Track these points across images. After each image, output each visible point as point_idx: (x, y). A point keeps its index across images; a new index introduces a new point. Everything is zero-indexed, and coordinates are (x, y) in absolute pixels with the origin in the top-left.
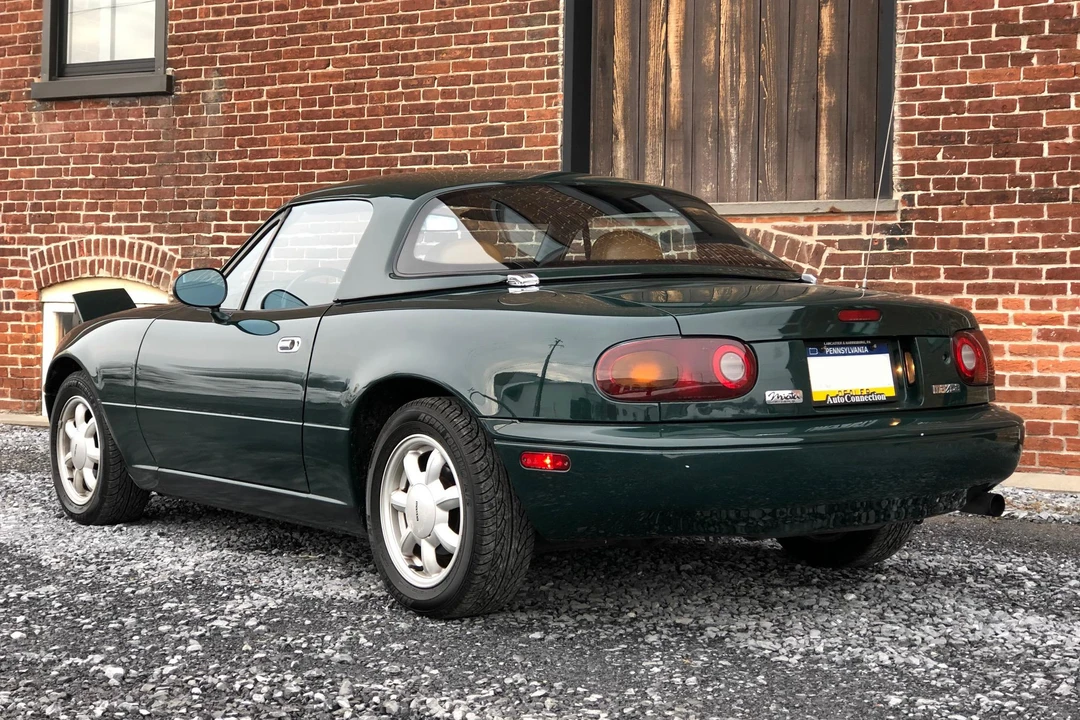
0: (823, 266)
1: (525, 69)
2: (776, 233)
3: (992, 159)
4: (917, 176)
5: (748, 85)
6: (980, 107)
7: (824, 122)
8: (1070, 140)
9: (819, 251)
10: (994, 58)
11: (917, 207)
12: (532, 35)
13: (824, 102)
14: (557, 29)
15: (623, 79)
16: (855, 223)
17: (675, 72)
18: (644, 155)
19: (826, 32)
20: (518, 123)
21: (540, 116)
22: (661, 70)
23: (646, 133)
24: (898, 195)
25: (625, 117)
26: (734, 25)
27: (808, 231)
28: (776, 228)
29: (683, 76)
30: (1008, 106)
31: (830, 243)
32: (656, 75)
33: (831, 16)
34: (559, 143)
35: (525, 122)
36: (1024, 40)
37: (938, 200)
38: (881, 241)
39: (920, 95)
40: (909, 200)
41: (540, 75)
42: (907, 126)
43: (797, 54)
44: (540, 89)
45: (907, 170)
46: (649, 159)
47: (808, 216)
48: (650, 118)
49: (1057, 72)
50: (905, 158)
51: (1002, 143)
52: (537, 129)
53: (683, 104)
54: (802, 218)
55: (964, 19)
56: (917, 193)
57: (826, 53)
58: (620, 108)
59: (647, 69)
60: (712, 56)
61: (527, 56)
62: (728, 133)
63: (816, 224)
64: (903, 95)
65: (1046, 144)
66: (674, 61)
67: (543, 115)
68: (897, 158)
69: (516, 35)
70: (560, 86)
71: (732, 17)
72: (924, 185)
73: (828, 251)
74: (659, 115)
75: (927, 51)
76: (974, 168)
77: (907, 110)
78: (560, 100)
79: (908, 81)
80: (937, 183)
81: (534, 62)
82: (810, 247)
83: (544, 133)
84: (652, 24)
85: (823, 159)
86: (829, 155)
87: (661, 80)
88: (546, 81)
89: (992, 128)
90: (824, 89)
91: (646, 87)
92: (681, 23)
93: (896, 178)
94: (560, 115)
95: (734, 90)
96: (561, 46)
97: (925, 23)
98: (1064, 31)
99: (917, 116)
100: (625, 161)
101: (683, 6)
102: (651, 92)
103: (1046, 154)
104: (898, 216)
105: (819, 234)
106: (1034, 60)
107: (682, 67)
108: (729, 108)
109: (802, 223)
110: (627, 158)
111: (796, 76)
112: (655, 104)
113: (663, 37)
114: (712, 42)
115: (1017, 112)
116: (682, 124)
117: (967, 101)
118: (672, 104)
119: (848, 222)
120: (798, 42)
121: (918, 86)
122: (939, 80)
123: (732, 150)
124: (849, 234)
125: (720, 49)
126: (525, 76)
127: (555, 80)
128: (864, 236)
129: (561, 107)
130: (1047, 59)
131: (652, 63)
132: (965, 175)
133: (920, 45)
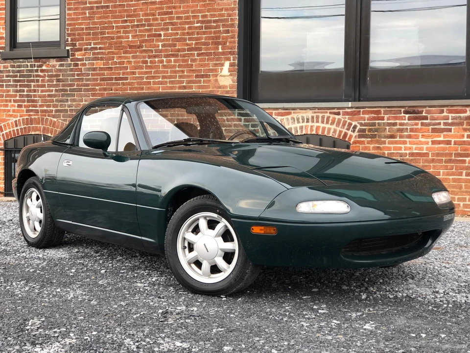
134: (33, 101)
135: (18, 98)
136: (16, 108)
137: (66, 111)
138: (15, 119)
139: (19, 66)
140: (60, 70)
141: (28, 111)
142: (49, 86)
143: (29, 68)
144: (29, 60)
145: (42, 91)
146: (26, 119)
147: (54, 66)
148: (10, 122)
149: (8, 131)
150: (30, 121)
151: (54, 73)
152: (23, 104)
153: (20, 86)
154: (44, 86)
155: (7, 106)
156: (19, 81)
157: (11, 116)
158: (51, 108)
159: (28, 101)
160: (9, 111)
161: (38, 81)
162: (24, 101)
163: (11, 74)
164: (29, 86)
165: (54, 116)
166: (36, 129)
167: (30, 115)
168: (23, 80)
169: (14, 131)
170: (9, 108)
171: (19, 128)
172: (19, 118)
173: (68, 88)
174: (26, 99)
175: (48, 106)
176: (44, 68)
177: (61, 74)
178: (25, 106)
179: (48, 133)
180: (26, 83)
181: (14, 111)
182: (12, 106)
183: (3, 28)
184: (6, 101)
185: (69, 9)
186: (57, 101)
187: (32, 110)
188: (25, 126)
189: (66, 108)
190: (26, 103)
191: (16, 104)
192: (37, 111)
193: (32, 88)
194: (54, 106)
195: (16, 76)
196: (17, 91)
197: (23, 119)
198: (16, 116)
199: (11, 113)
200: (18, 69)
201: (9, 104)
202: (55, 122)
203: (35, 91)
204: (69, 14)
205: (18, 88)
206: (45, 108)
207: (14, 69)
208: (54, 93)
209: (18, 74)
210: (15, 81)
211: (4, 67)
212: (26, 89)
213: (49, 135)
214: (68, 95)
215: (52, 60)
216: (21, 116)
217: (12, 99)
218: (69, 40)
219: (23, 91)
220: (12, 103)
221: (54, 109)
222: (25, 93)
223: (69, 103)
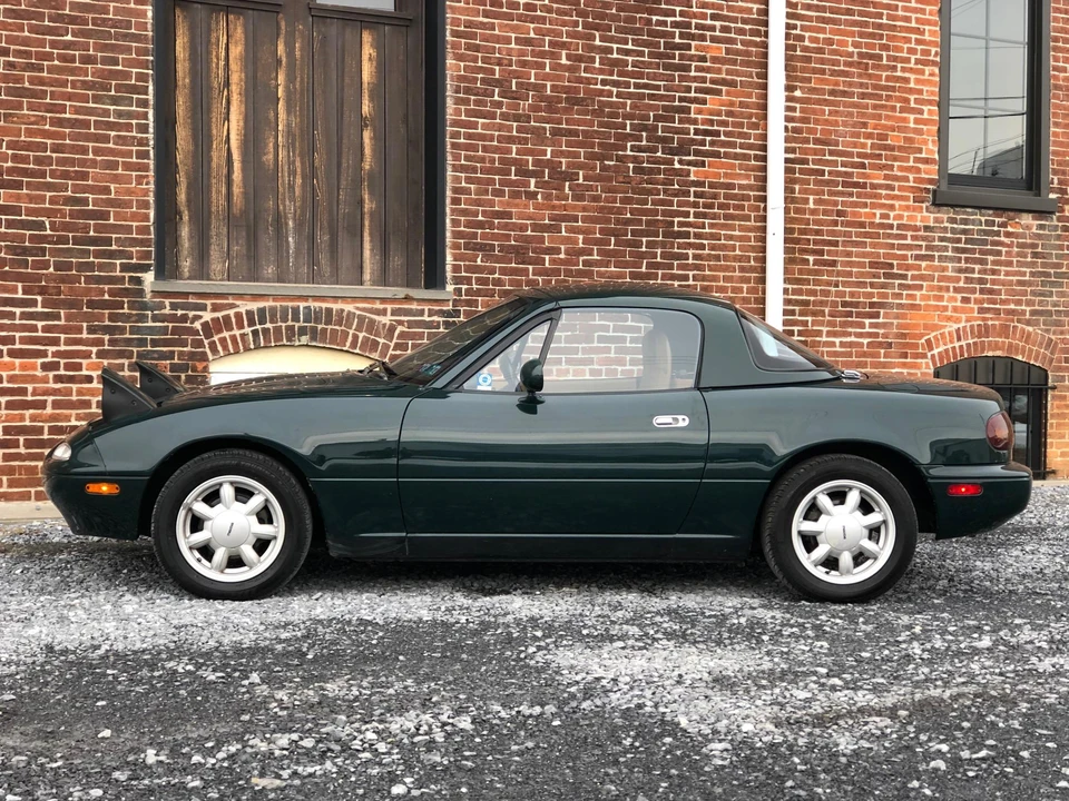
0: (395, 340)
1: (111, 145)
2: (358, 312)
3: (513, 265)
4: (463, 274)
5: (304, 185)
6: (506, 227)
7: (367, 223)
8: (562, 256)
9: (392, 329)
10: (514, 191)
11: (464, 297)
12: (119, 114)
13: (367, 207)
14: (147, 113)
15: (185, 165)
16: (420, 308)
17: (237, 165)
18: (209, 238)
19: (368, 151)
20: (104, 197)
21: (130, 192)
22: (224, 162)
23: (210, 217)
24: (450, 288)
25: (189, 201)
26: (289, 132)
27: (383, 313)
28: (358, 308)
29: (244, 169)
30: (523, 228)
31: (401, 323)
32: (219, 166)
33: (371, 139)
34: (152, 220)
35: (112, 196)
36: (533, 181)
37: (479, 293)
38: (439, 322)
39: (464, 212)
40: (458, 292)
41: (129, 154)
42: (457, 235)
43: (344, 165)
44: (128, 166)
45: (456, 269)
46: (213, 240)
47: (383, 300)
48: (214, 203)
49: (553, 208)
50: (455, 260)
51: (520, 253)
52: (128, 204)
53: (245, 194)
54: (378, 302)
55: (492, 161)
56: (464, 287)
57: (367, 167)
58: (183, 190)
59: (210, 160)
60: (271, 156)
61: (113, 133)
62: (287, 224)
63: (389, 307)
64: (453, 211)
65: (547, 257)
66: (236, 156)
67: (133, 192)
68: (449, 259)
69: (100, 111)
70: (152, 167)
71: (288, 125)
72: (468, 281)
73: (400, 329)
74: (223, 202)
75: (469, 180)
76: (503, 271)
77: (455, 223)
78: (152, 180)
79: (456, 201)
80: (478, 279)
81: (121, 140)
82: (384, 325)
83: (134, 209)
84: (214, 120)
85: (367, 253)
86: (372, 250)
87: (225, 171)
88: (134, 160)
89: (513, 243)
90: (366, 196)
91: (209, 176)
92: (242, 124)
93: (449, 274)
94: (152, 194)
95: (291, 187)
96: (151, 130)
97: (467, 158)
98: (558, 179)
99: (462, 229)
100: (189, 240)
101: (243, 109)
102: (214, 181)
103: (547, 265)
104: (451, 303)
105: (392, 315)
106: (539, 197)
107: (244, 162)
108: (287, 203)
109: (378, 306)
110: (191, 237)
111: (343, 183)
112: (219, 192)
113: (225, 133)
114: (271, 145)
115: (529, 233)
116: (244, 212)
117: (496, 221)
118: (235, 194)
119: (414, 306)
120: (344, 155)
121: (463, 206)
122: (478, 203)
123: (290, 239)
124: (415, 316)
125: (279, 150)
126: (112, 152)
127: (146, 161)
128: (426, 318)
129: (152, 187)
130: (547, 197)
131: (214, 154)
132: (496, 276)
133: (463, 175)
134: (991, 292)
135: (961, 284)
136: (959, 304)
137: (1049, 313)
138: (956, 326)
139: (965, 222)
140: (1039, 236)
141: (981, 310)
142: (1020, 264)
143: (984, 227)
144: (983, 211)
145: (1007, 274)
146: (979, 325)
147: (1028, 227)
148: (946, 330)
149: (941, 349)
150: (985, 331)
151: (1029, 241)
152: (972, 296)
153: (967, 260)
154: (1010, 264)
155: (940, 298)
156: (964, 251)
157: (949, 319)
158: (1023, 307)
159: (982, 291)
160: (945, 308)
161: (999, 253)
162: (973, 291)
163: (949, 235)
164: (983, 262)
165: (1028, 323)
166: (996, 347)
167: (984, 319)
168: (974, 249)
169: (954, 348)
170: (945, 303)
171: (963, 343)
172: (963, 324)
173: (1052, 271)
174: (978, 286)
175: (1018, 303)
176: (1010, 229)
177: (1040, 242)
178: (976, 301)
179: (1017, 354)
180: (977, 256)
181: (955, 309)
182: (951, 300)
183: (933, 141)
184: (940, 289)
185: (1056, 125)
186: (1034, 293)
187: (989, 309)
188: (976, 340)
189: (1049, 308)
190: (977, 295)
191: (959, 296)
192: (997, 312)
193: (989, 267)
194: (1029, 303)
195: (959, 241)
196: (960, 271)
197: (972, 327)
198: (958, 320)
199: (949, 313)
200: (963, 226)
201: (946, 295)
202: (1029, 334)
203: (994, 272)
204: (1056, 134)
205: (963, 265)
206: (1012, 306)
207: (955, 226)
208: (1027, 278)
209: (963, 237)
210: (956, 250)
211: (936, 220)
212: (977, 267)
213: (1020, 358)
214: (1053, 284)
215: (1025, 215)
216: (967, 321)
217: (951, 285)
218: (1056, 181)
219: (973, 271)
220: (951, 294)
221: (1028, 309)
222: (976, 275)
223: (1055, 298)
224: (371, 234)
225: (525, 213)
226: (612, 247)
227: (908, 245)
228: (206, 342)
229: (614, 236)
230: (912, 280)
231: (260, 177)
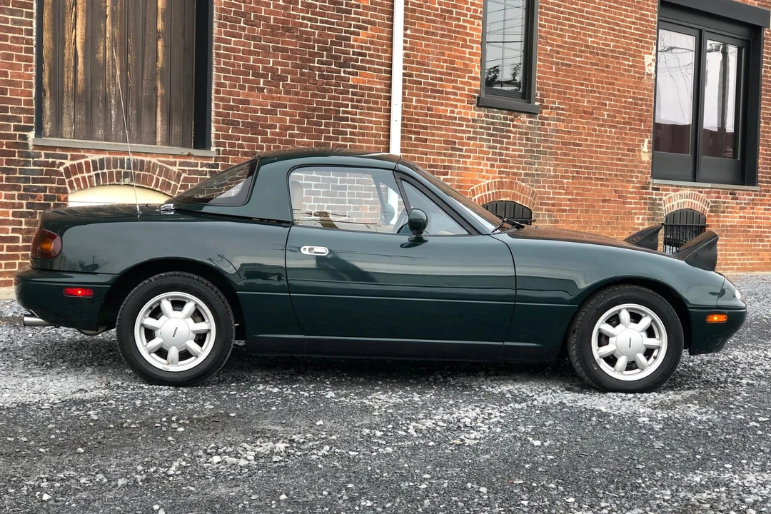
0: (181, 183)
1: (9, 43)
2: (159, 163)
3: (250, 135)
4: (221, 140)
5: (121, 76)
6: (245, 110)
7: (159, 103)
8: (277, 130)
9: (179, 175)
10: (251, 87)
11: (221, 155)
12: (15, 22)
13: (159, 92)
14: (32, 21)
15: (48, 58)
16: (196, 161)
17: (80, 60)
18: (62, 109)
19: (160, 54)
20: (4, 78)
21: (20, 76)
22: (72, 58)
23: (63, 95)
24: (213, 149)
25: (50, 83)
26: (113, 39)
27: (174, 164)
28: (159, 161)
29: (85, 63)
30: (255, 111)
31: (184, 171)
32: (69, 59)
33: (162, 46)
34: (34, 96)
35: (9, 78)
36: (262, 80)
37: (230, 153)
38: (206, 171)
39: (222, 99)
40: (218, 151)
41: (20, 50)
42: (218, 114)
43: (146, 63)
44: (19, 58)
45: (217, 136)
46: (65, 111)
47: (175, 156)
48: (66, 86)
49: (273, 98)
50: (217, 131)
51: (253, 127)
52: (18, 84)
53: (85, 80)
54: (171, 157)
55: (239, 66)
56: (221, 149)
57: (160, 66)
58: (47, 76)
59: (64, 55)
60: (102, 55)
61: (10, 35)
62: (111, 102)
63: (178, 160)
64: (216, 98)
65: (269, 131)
66: (80, 53)
67: (22, 76)
68: (213, 130)
69: (3, 19)
70: (34, 59)
71: (113, 34)
72: (224, 144)
73: (184, 175)
74: (71, 84)
75: (225, 78)
76: (244, 139)
77: (217, 106)
78: (34, 69)
79: (218, 92)
80: (229, 144)
81: (15, 40)
82: (175, 172)
83: (23, 88)
84: (66, 28)
85: (159, 123)
86: (162, 121)
87: (73, 64)
88: (23, 54)
89: (250, 120)
90: (159, 85)
91: (63, 66)
92: (84, 31)
93: (213, 140)
94: (34, 78)
95: (114, 77)
96: (34, 34)
97: (225, 63)
98: (276, 80)
99: (221, 110)
100: (50, 110)
101: (85, 22)
102: (66, 70)
103: (269, 136)
104: (214, 159)
105: (179, 166)
106: (265, 91)
107: (85, 58)
108: (111, 87)
109: (172, 159)
110: (51, 108)
111: (145, 75)
112: (69, 78)
113: (73, 37)
114: (102, 47)
115: (259, 114)
116: (85, 92)
117: (240, 106)
118: (79, 79)
119: (192, 160)
120: (146, 56)
121: (221, 95)
122: (230, 93)
123: (113, 112)
124: (192, 167)
125: (108, 53)
126: (10, 48)
127: (30, 55)
128: (199, 169)
129: (34, 73)
130: (270, 91)
131: (66, 52)
132: (240, 142)
133: (222, 74)
134: (505, 161)
135: (490, 156)
136: (489, 168)
137: (533, 175)
138: (487, 182)
139: (493, 117)
140: (529, 128)
141: (500, 172)
142: (520, 145)
143: (502, 121)
144: (502, 111)
145: (513, 150)
146: (499, 181)
147: (524, 122)
148: (482, 184)
149: (479, 196)
150: (501, 185)
151: (524, 131)
152: (496, 163)
153: (494, 141)
154: (514, 144)
155: (479, 164)
156: (492, 135)
157: (484, 177)
158: (521, 171)
159: (501, 161)
160: (482, 170)
161: (509, 137)
162: (496, 160)
163: (485, 125)
164: (501, 142)
165: (523, 181)
166: (507, 195)
167: (501, 178)
168: (499, 134)
169: (486, 195)
170: (482, 167)
171: (490, 192)
172: (491, 180)
173: (535, 149)
174: (498, 157)
175: (518, 168)
176: (515, 123)
177: (530, 132)
178: (498, 167)
179: (517, 200)
180: (498, 138)
181: (487, 171)
182: (484, 164)
183: (478, 66)
184: (480, 158)
185: (540, 60)
186: (526, 163)
187: (504, 171)
188: (497, 190)
189: (534, 172)
190: (498, 163)
191: (489, 163)
192: (508, 173)
193: (504, 146)
194: (524, 169)
195: (489, 129)
196: (490, 147)
197: (495, 182)
198: (488, 178)
199: (483, 174)
200: (492, 120)
201: (483, 162)
202: (523, 188)
203: (507, 149)
204: (539, 66)
205: (491, 144)
206: (515, 170)
207: (488, 119)
208: (523, 153)
209: (492, 126)
210: (489, 135)
211: (479, 116)
212: (498, 145)
213: (518, 202)
214: (536, 158)
215: (523, 115)
216: (493, 179)
217: (485, 156)
218: (539, 95)
219: (496, 148)
220: (485, 162)
221: (523, 172)
222: (498, 151)
223: (536, 166)
224: (161, 111)
225: (257, 101)
226: (305, 125)
227: (463, 130)
228: (67, 181)
229: (307, 118)
230: (465, 152)
231: (95, 69)
